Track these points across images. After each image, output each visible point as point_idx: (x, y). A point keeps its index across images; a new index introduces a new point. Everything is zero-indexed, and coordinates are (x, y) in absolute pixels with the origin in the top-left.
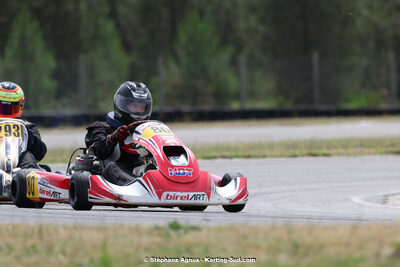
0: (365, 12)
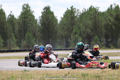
0: (59, 31)
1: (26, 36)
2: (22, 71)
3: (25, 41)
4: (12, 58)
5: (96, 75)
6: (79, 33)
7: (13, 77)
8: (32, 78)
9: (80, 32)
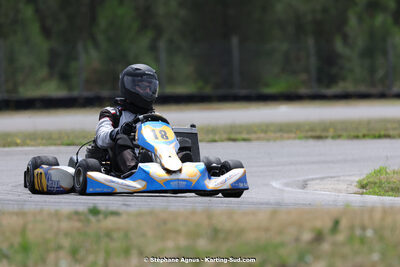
1: (103, 22)
2: (77, 213)
3: (94, 53)
4: (23, 144)
7: (25, 248)
8: (134, 252)
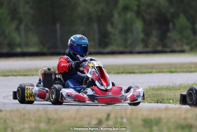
5: (183, 122)
6: (135, 8)
8: (9, 129)
9: (139, 6)
